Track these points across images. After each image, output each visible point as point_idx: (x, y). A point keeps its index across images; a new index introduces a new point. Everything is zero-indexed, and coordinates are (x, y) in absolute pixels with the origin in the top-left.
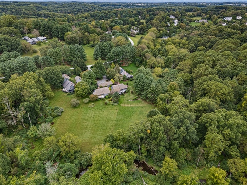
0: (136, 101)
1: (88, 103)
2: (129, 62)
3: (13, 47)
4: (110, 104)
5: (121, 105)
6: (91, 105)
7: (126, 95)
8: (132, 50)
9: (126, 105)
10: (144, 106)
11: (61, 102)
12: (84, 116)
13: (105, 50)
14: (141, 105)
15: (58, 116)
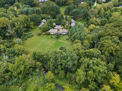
0: (67, 40)
1: (45, 35)
2: (81, 18)
3: (30, 3)
4: (53, 38)
5: (58, 40)
6: (45, 36)
7: (65, 36)
8: (85, 12)
9: (61, 41)
10: (69, 44)
11: (35, 31)
12: (39, 40)
13: (70, 9)
14: (68, 43)
15: (30, 37)
